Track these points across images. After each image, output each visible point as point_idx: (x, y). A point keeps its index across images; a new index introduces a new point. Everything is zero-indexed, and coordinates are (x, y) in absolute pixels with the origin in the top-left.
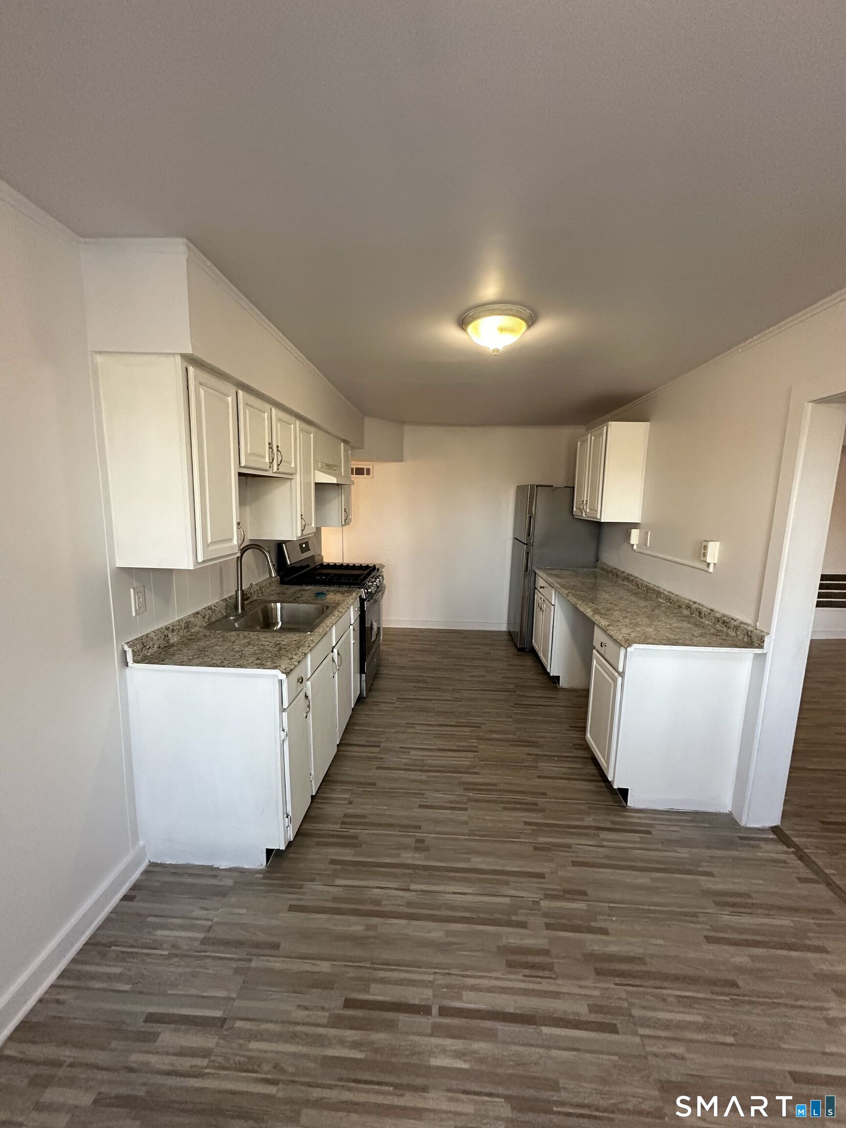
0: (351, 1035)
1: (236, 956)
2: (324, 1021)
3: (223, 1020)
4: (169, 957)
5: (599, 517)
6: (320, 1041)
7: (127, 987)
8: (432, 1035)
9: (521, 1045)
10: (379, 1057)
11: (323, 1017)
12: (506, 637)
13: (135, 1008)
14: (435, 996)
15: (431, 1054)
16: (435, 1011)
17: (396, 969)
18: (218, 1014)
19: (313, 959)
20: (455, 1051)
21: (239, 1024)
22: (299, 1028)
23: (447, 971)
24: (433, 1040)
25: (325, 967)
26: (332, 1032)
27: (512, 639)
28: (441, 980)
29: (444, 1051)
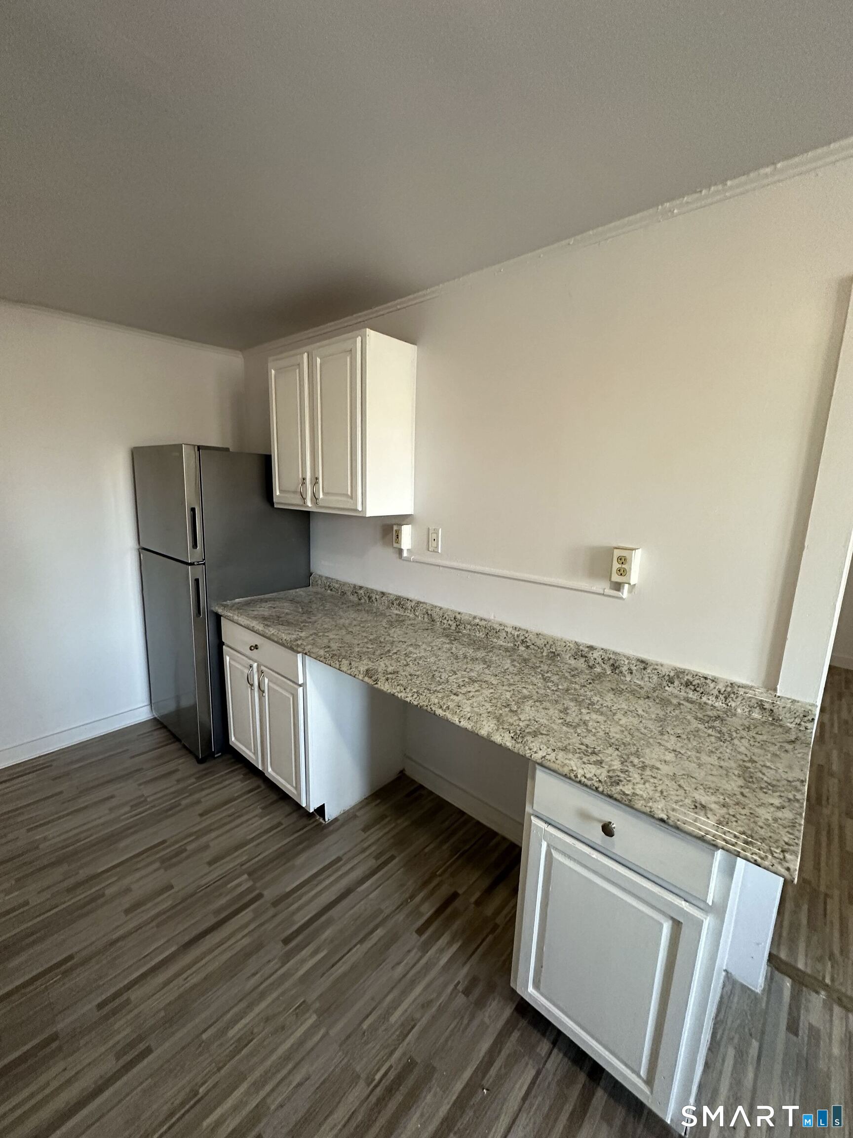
5: (360, 508)
12: (159, 735)
27: (175, 738)
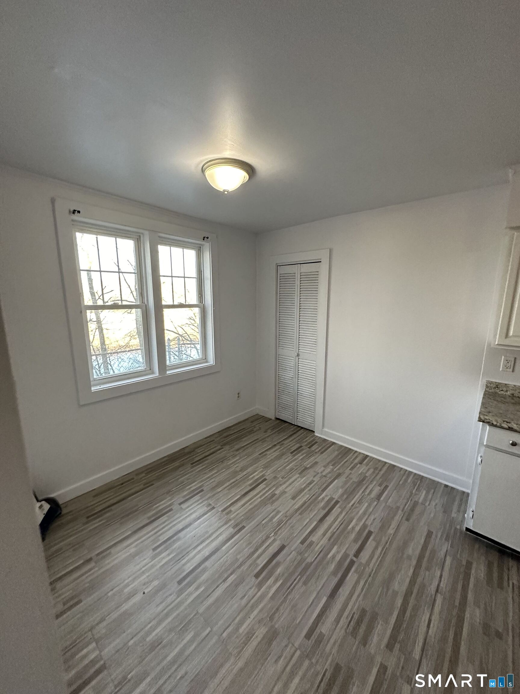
0: (358, 528)
1: (406, 508)
2: (367, 523)
3: (379, 500)
4: (411, 493)
6: (360, 519)
7: (401, 483)
8: (345, 552)
9: (325, 583)
10: (346, 532)
11: (369, 523)
13: (392, 484)
14: (361, 563)
15: (339, 548)
16: (355, 559)
17: (381, 555)
18: (382, 499)
19: (397, 529)
20: (336, 556)
21: (376, 503)
22: (366, 517)
23: (372, 575)
24: (343, 551)
25: (391, 531)
26: (361, 524)
28: (368, 570)
29: (338, 552)
